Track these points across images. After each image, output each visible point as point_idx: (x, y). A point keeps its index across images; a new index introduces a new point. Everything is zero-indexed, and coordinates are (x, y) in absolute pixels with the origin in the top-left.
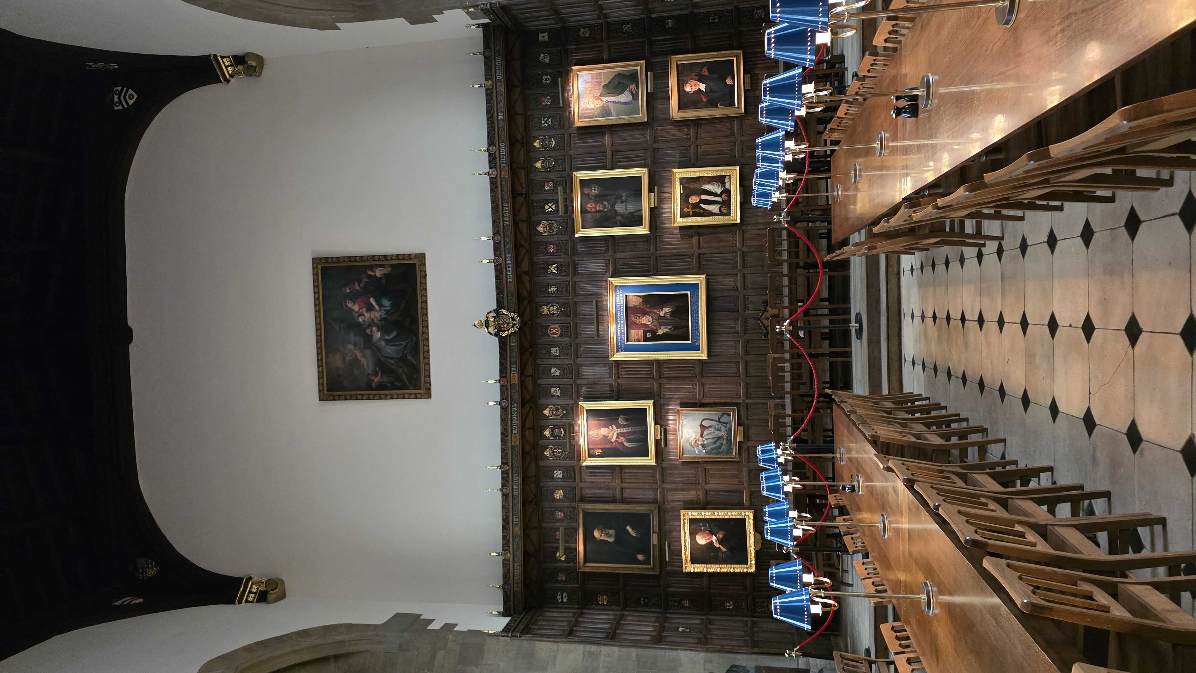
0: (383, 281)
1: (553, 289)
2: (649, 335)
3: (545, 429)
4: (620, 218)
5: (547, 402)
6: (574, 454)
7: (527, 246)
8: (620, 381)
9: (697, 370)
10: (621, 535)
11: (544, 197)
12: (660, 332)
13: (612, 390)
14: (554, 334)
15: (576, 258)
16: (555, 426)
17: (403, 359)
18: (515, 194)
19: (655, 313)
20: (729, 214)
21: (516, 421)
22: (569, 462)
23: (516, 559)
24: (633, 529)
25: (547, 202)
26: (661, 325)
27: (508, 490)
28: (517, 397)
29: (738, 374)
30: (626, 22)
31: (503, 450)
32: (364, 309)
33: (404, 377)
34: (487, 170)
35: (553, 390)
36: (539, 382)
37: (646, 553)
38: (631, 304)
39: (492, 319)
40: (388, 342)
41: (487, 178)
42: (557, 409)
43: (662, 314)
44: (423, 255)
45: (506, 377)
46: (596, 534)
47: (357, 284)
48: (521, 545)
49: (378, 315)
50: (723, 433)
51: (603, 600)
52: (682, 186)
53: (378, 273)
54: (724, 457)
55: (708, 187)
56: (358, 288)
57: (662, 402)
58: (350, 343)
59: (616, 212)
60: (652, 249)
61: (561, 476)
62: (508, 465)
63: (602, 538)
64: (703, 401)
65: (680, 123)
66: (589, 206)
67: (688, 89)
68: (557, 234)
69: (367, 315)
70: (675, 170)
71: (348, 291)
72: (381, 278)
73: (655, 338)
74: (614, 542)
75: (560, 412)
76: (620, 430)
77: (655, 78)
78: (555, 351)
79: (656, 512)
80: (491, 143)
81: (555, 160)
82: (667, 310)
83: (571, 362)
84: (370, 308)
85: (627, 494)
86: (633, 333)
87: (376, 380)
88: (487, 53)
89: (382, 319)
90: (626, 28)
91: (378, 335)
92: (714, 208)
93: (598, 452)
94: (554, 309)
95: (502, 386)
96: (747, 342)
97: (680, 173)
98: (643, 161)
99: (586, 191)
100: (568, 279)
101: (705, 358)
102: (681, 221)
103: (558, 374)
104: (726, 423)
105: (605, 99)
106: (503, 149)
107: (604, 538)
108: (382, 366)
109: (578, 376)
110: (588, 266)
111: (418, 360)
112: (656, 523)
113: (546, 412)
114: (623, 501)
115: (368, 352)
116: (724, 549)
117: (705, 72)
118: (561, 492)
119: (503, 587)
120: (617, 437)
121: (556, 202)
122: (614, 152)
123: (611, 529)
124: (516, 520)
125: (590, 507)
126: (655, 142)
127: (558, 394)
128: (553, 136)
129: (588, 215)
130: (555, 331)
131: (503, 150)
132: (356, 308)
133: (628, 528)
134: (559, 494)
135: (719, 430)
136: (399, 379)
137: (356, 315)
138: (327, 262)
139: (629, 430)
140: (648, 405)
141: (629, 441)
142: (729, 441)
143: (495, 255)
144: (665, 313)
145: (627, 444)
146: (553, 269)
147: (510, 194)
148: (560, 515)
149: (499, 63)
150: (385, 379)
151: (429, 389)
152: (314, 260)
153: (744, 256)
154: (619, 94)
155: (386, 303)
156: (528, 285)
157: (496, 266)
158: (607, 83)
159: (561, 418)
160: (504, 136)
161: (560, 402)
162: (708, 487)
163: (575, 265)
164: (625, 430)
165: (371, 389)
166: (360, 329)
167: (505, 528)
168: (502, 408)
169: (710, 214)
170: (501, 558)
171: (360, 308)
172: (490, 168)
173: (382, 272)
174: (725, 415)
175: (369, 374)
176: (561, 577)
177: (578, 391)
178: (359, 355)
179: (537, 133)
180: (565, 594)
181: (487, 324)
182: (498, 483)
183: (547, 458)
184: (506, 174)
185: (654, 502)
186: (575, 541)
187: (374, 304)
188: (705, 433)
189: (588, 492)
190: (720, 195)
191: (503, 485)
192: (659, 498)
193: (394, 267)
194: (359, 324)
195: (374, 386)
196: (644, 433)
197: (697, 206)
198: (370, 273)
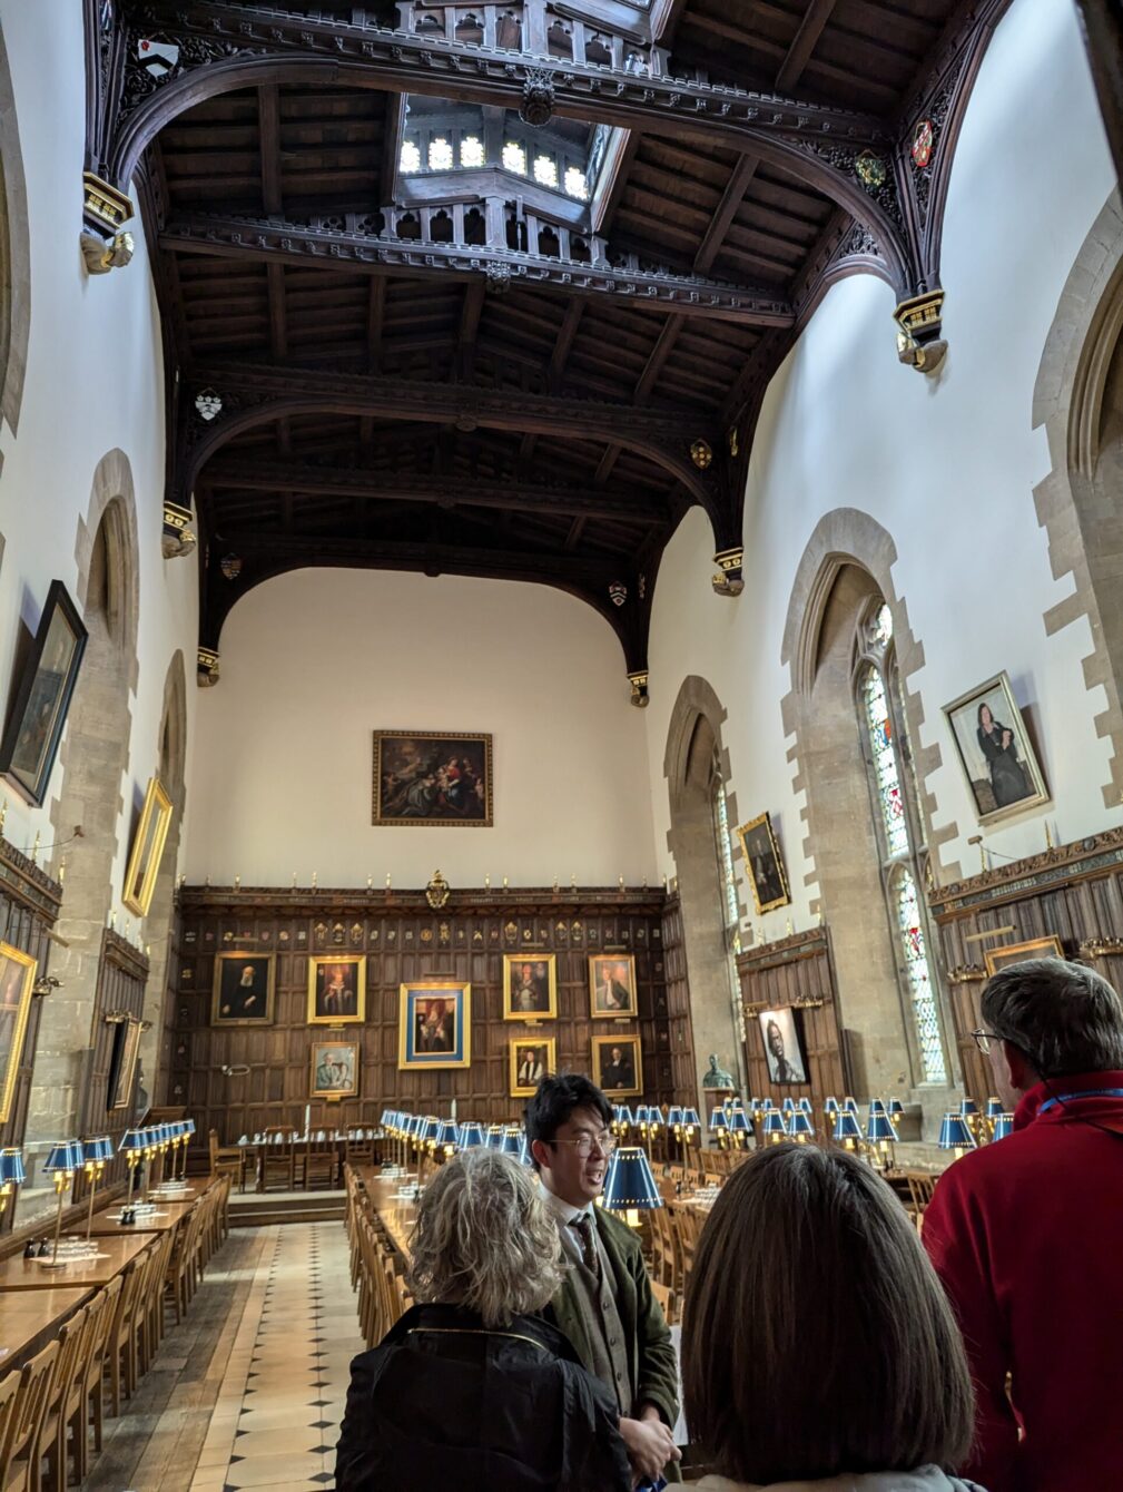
0: (471, 792)
1: (461, 934)
2: (421, 1018)
3: (342, 925)
4: (517, 993)
5: (366, 927)
6: (319, 951)
7: (498, 914)
8: (381, 992)
9: (389, 1060)
10: (247, 992)
11: (535, 929)
12: (423, 1028)
13: (375, 984)
14: (424, 935)
15: (486, 955)
16: (344, 933)
17: (407, 804)
18: (539, 907)
19: (439, 1024)
20: (519, 1085)
21: (354, 902)
22: (313, 946)
23: (230, 898)
24: (253, 1002)
25: (532, 932)
26: (429, 1028)
28: (374, 904)
29: (384, 1095)
30: (666, 1002)
31: (329, 890)
32: (449, 774)
33: (391, 804)
34: (559, 885)
35: (376, 933)
36: (383, 921)
37: (231, 1015)
38: (447, 1003)
39: (442, 885)
40: (422, 792)
41: (553, 886)
42: (359, 936)
43: (439, 1029)
44: (490, 824)
45: (391, 894)
46: (248, 969)
47: (469, 769)
48: (245, 903)
49: (445, 785)
51: (187, 974)
53: (479, 788)
54: (313, 1084)
55: (540, 1067)
56: (467, 770)
57: (363, 1030)
58: (422, 760)
59: (523, 990)
60: (492, 1021)
61: (300, 938)
62: (315, 894)
64: (364, 1065)
65: (589, 1044)
66: (529, 968)
67: (615, 1051)
68: (506, 939)
69: (444, 776)
70: (554, 1040)
71: (464, 762)
72: (473, 789)
73: (419, 1024)
74: (241, 985)
75: (356, 939)
76: (339, 992)
77: (624, 1025)
78: (409, 935)
79: (266, 1023)
80: (580, 890)
81: (564, 940)
82: (441, 1034)
83: (400, 949)
84: (450, 779)
85: (283, 998)
87: (390, 780)
88: (646, 889)
89: (440, 788)
90: (661, 1001)
91: (428, 783)
92: (523, 1074)
93: (322, 972)
95: (384, 891)
96: (412, 1103)
97: (551, 1044)
98: (561, 1014)
99: (539, 966)
100: (469, 946)
101: (400, 1068)
102: (514, 1045)
103: (390, 937)
104: (343, 1086)
105: (609, 983)
106: (574, 899)
107: (245, 976)
108: (402, 785)
109: (387, 955)
110: (480, 965)
111: (406, 816)
113: (357, 926)
114: (277, 993)
115: (413, 775)
117: (627, 1065)
118: (286, 937)
119: (207, 886)
120: (334, 989)
121: (531, 940)
122: (568, 989)
123: (253, 982)
124: (268, 900)
125: (272, 965)
126: (576, 1024)
127: (372, 937)
128: (582, 939)
129: (521, 968)
130: (426, 935)
132: (451, 767)
133: (253, 998)
134: (284, 936)
135: (338, 1080)
136: (390, 799)
137: (445, 767)
138: (488, 745)
139: (340, 1000)
140: (361, 1016)
141: (330, 1000)
142: (327, 1088)
143: (492, 889)
144: (439, 1033)
145: (327, 998)
146: (478, 936)
147: (540, 902)
148: (265, 936)
149: (638, 899)
150: (390, 788)
151: (380, 825)
152: (490, 736)
153: (484, 1099)
154: (613, 995)
155: (454, 792)
156: (465, 913)
157: (483, 889)
158: (622, 986)
159: (351, 940)
160: (584, 901)
161: (365, 938)
162: (287, 1071)
163: (481, 954)
164: (339, 996)
165: (382, 775)
166: (433, 768)
167: (261, 890)
168: (365, 890)
169: (519, 1070)
170: (233, 885)
171: (450, 771)
172: (560, 888)
173: (479, 791)
174: (350, 1085)
175: (395, 774)
176: (209, 936)
177: (374, 956)
178: (411, 767)
179: (585, 924)
180: (193, 939)
181: (438, 881)
182: (301, 885)
183: (316, 926)
184: (555, 900)
185: (275, 1021)
186: (241, 949)
187: (454, 783)
188: (336, 1067)
189: (285, 962)
190: (533, 1078)
191: (299, 890)
192: (279, 1026)
193: (483, 801)
194: (437, 769)
195: (385, 778)
196: (337, 1014)
197: (525, 1059)
198: (479, 781)
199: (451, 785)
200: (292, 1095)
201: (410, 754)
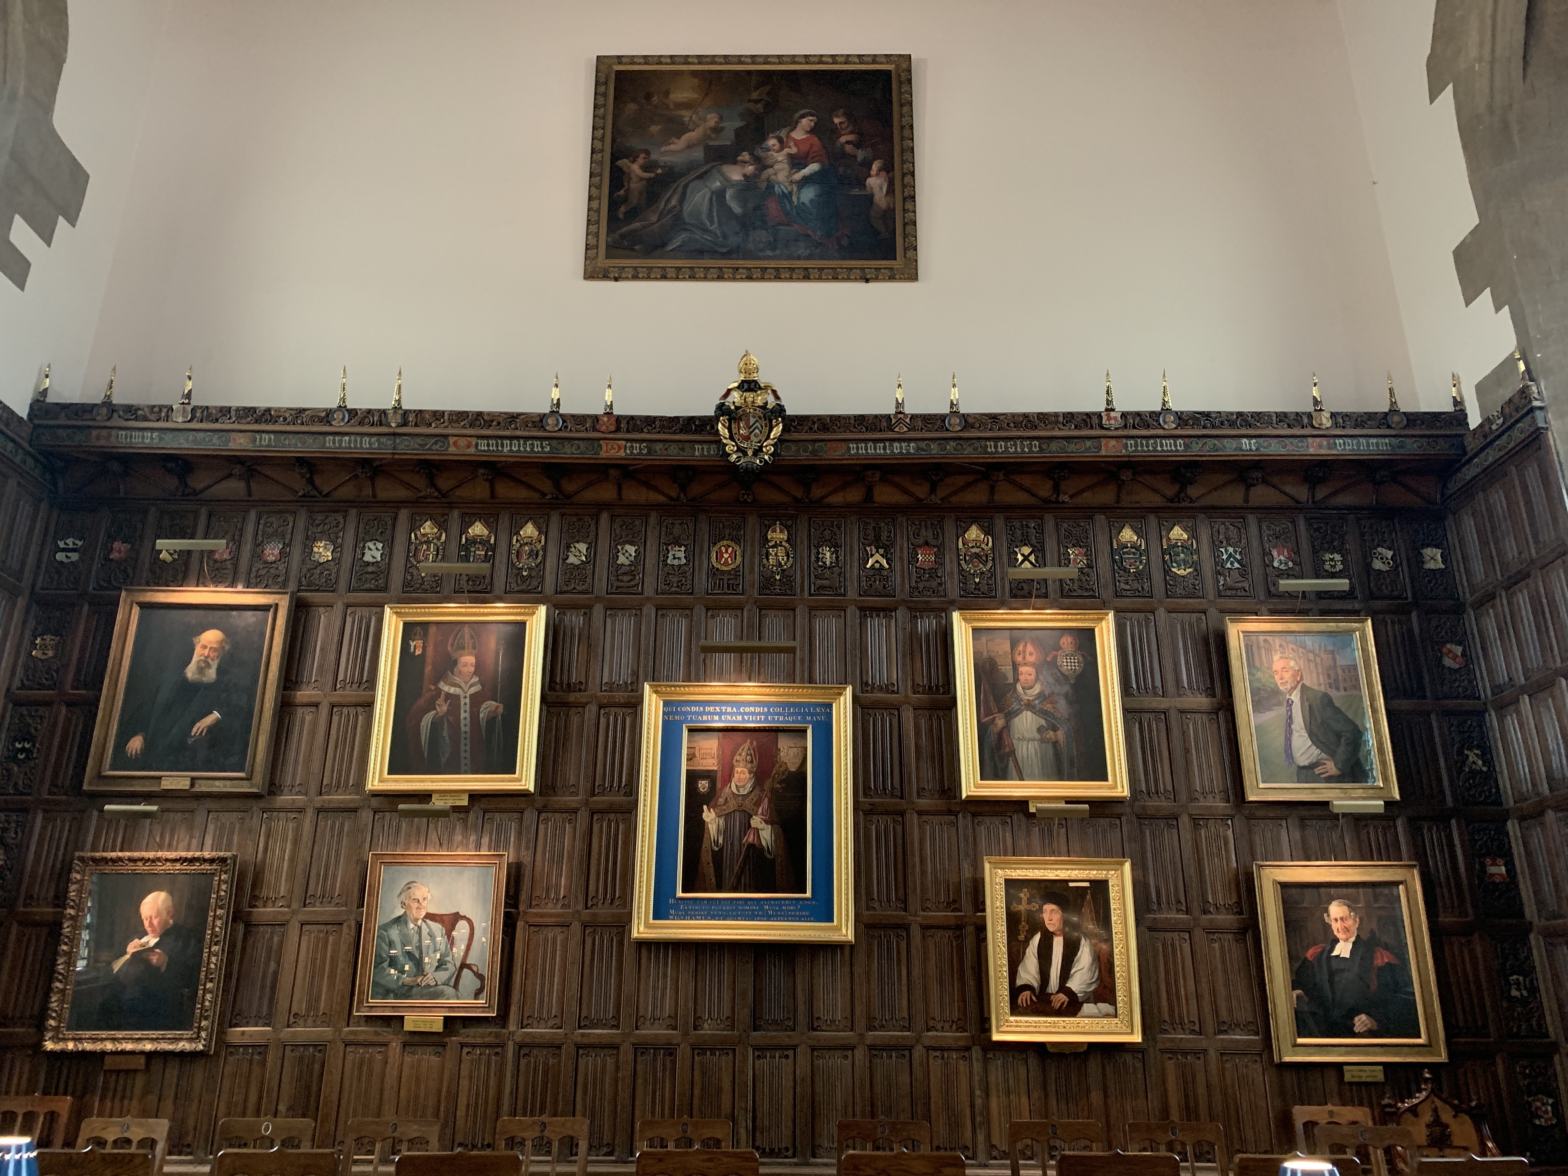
0: (856, 191)
1: (828, 556)
2: (703, 785)
3: (487, 525)
4: (1000, 722)
5: (554, 532)
7: (936, 499)
8: (591, 712)
9: (604, 911)
10: (200, 697)
11: (1049, 543)
12: (709, 816)
13: (570, 688)
14: (719, 555)
15: (901, 614)
16: (493, 548)
17: (678, 224)
18: (1058, 471)
19: (758, 804)
20: (1015, 1009)
21: (508, 449)
22: (397, 578)
23: (168, 437)
24: (211, 729)
26: (727, 816)
27: (338, 424)
29: (585, 1022)
31: (438, 415)
32: (794, 150)
33: (636, 225)
34: (1121, 406)
35: (582, 547)
36: (605, 517)
37: (144, 760)
38: (784, 742)
39: (759, 401)
40: (720, 195)
41: (1100, 406)
43: (756, 821)
44: (913, 277)
45: (618, 430)
46: (213, 635)
47: (850, 138)
48: (205, 449)
49: (781, 177)
50: (432, 976)
52: (1087, 884)
53: (876, 183)
54: (367, 975)
55: (1085, 957)
56: (843, 139)
57: (530, 816)
58: (721, 118)
59: (1017, 713)
60: (924, 803)
61: (368, 558)
62: (399, 426)
63: (198, 650)
64: (520, 924)
65: (1245, 887)
66: (1030, 648)
67: (1336, 910)
68: (961, 571)
69: (781, 157)
70: (1127, 866)
71: (836, 121)
72: (862, 184)
73: (695, 802)
74: (185, 679)
76: (465, 702)
78: (678, 555)
79: (245, 787)
80: (1183, 419)
81: (1138, 575)
82: (766, 835)
83: (649, 591)
84: (797, 162)
85: (302, 718)
86: (710, 745)
87: (635, 168)
88: (1396, 418)
89: (770, 186)
91: (737, 176)
92: (1029, 972)
93: (417, 647)
94: (778, 556)
95: (595, 419)
96: (670, 1051)
97: (1121, 881)
98: (1144, 790)
99: (1067, 642)
100: (852, 594)
101: (635, 934)
102: (996, 880)
103: (622, 560)
104: (456, 986)
105: (1296, 697)
106: (1168, 450)
107: (200, 654)
108: (667, 180)
109: (612, 608)
110: (882, 641)
111: (677, 253)
112: (219, 787)
113: (529, 530)
114: (285, 704)
115: (698, 154)
116: (117, 966)
117: (1382, 958)
119: (106, 404)
120: (448, 696)
122: (1164, 715)
123: (219, 670)
124: (264, 438)
125: (280, 623)
126: (1196, 822)
127: (572, 560)
128: (1198, 572)
129: (1007, 647)
131: (1168, 445)
132: (798, 135)
133: (216, 715)
134: (323, 551)
135: (442, 965)
136: (633, 214)
137: (783, 133)
138: (901, 83)
139: (465, 726)
140: (524, 778)
141: (436, 725)
142: (406, 991)
143: (913, 417)
144: (757, 830)
145: (427, 720)
146: (876, 559)
147: (1062, 457)
149: (1374, 445)
150: (635, 186)
151: (605, 277)
152: (907, 59)
153: (903, 1049)
154: (1311, 735)
155: (808, 195)
156: (837, 499)
157: (888, 417)
158: (1337, 704)
159: (510, 564)
160: (1201, 450)
161: (553, 562)
162: (290, 931)
163: (886, 611)
164: (464, 714)
165: (614, 158)
166: (751, 140)
167: (248, 413)
168: (543, 417)
169: (1015, 960)
170: (177, 401)
171: (797, 143)
172: (1124, 415)
173: (876, 191)
174: (478, 983)
175: (648, 153)
176: (119, 550)
177: (575, 607)
178: (693, 135)
179: (1205, 534)
180: (74, 556)
181: (749, 386)
182: (360, 400)
183: (414, 527)
184: (1110, 449)
185: (272, 783)
187: (806, 171)
188: (437, 927)
189: (319, 622)
190: (1063, 988)
191: (353, 413)
192: (285, 799)
193: (888, 215)
194: (763, 138)
195: (623, 163)
196: (453, 768)
197: (1037, 925)
198: (875, 166)
199: (798, 176)
200: (300, 1005)
201: (688, 105)
